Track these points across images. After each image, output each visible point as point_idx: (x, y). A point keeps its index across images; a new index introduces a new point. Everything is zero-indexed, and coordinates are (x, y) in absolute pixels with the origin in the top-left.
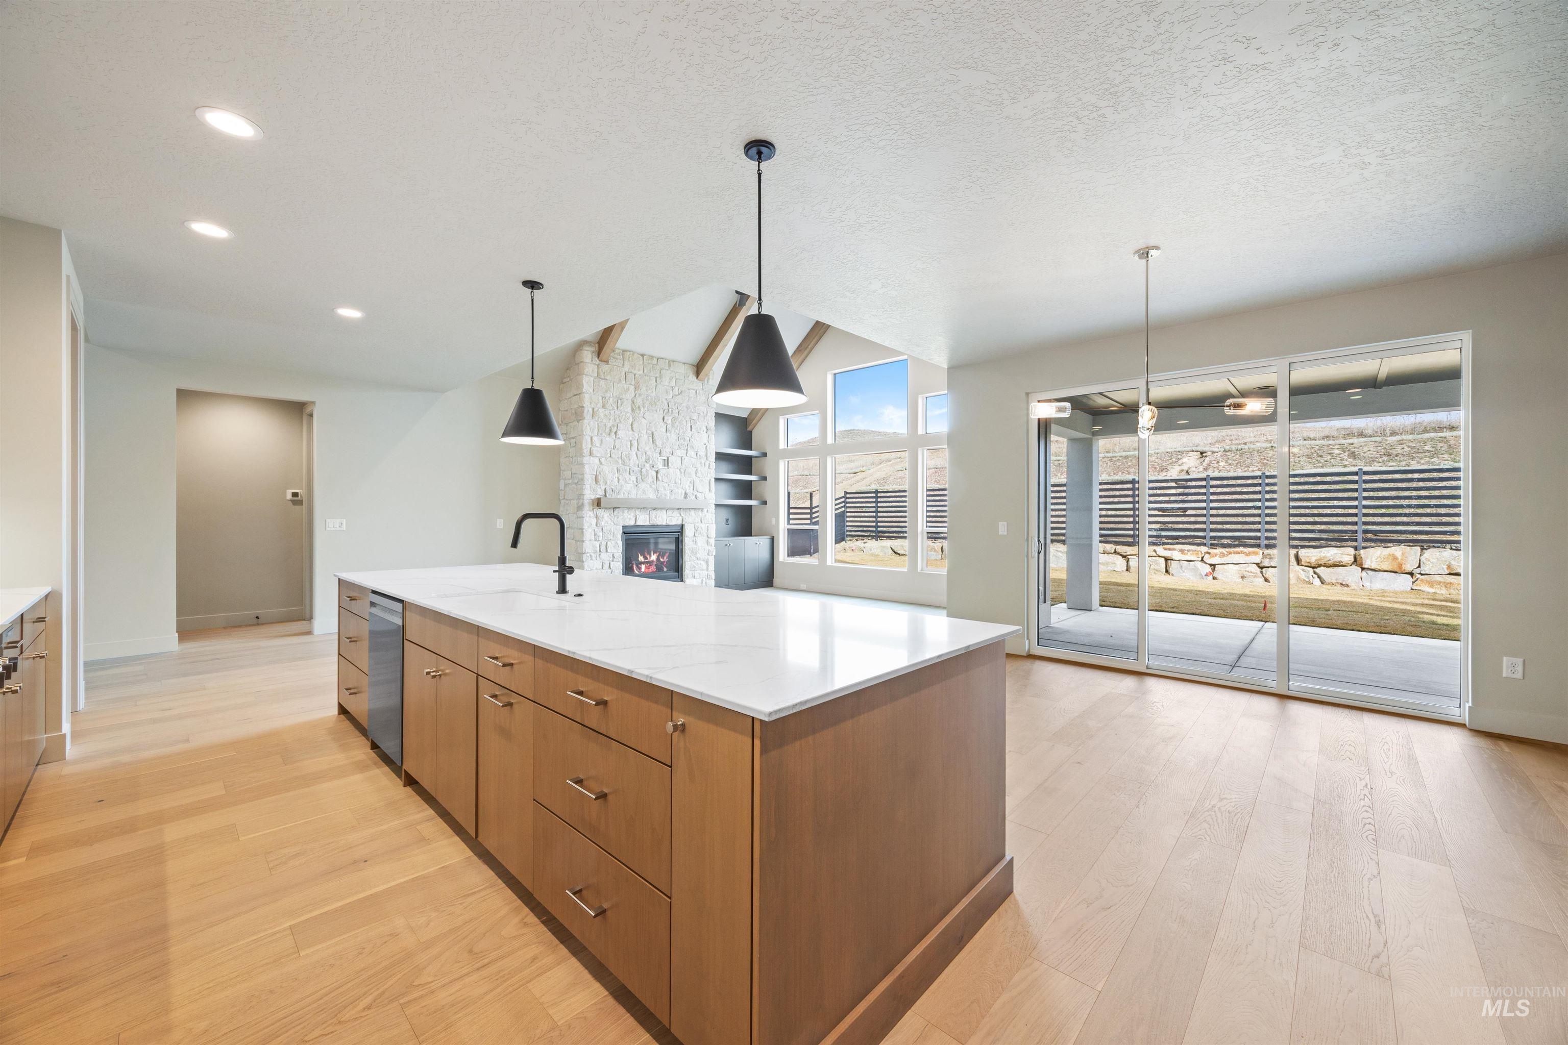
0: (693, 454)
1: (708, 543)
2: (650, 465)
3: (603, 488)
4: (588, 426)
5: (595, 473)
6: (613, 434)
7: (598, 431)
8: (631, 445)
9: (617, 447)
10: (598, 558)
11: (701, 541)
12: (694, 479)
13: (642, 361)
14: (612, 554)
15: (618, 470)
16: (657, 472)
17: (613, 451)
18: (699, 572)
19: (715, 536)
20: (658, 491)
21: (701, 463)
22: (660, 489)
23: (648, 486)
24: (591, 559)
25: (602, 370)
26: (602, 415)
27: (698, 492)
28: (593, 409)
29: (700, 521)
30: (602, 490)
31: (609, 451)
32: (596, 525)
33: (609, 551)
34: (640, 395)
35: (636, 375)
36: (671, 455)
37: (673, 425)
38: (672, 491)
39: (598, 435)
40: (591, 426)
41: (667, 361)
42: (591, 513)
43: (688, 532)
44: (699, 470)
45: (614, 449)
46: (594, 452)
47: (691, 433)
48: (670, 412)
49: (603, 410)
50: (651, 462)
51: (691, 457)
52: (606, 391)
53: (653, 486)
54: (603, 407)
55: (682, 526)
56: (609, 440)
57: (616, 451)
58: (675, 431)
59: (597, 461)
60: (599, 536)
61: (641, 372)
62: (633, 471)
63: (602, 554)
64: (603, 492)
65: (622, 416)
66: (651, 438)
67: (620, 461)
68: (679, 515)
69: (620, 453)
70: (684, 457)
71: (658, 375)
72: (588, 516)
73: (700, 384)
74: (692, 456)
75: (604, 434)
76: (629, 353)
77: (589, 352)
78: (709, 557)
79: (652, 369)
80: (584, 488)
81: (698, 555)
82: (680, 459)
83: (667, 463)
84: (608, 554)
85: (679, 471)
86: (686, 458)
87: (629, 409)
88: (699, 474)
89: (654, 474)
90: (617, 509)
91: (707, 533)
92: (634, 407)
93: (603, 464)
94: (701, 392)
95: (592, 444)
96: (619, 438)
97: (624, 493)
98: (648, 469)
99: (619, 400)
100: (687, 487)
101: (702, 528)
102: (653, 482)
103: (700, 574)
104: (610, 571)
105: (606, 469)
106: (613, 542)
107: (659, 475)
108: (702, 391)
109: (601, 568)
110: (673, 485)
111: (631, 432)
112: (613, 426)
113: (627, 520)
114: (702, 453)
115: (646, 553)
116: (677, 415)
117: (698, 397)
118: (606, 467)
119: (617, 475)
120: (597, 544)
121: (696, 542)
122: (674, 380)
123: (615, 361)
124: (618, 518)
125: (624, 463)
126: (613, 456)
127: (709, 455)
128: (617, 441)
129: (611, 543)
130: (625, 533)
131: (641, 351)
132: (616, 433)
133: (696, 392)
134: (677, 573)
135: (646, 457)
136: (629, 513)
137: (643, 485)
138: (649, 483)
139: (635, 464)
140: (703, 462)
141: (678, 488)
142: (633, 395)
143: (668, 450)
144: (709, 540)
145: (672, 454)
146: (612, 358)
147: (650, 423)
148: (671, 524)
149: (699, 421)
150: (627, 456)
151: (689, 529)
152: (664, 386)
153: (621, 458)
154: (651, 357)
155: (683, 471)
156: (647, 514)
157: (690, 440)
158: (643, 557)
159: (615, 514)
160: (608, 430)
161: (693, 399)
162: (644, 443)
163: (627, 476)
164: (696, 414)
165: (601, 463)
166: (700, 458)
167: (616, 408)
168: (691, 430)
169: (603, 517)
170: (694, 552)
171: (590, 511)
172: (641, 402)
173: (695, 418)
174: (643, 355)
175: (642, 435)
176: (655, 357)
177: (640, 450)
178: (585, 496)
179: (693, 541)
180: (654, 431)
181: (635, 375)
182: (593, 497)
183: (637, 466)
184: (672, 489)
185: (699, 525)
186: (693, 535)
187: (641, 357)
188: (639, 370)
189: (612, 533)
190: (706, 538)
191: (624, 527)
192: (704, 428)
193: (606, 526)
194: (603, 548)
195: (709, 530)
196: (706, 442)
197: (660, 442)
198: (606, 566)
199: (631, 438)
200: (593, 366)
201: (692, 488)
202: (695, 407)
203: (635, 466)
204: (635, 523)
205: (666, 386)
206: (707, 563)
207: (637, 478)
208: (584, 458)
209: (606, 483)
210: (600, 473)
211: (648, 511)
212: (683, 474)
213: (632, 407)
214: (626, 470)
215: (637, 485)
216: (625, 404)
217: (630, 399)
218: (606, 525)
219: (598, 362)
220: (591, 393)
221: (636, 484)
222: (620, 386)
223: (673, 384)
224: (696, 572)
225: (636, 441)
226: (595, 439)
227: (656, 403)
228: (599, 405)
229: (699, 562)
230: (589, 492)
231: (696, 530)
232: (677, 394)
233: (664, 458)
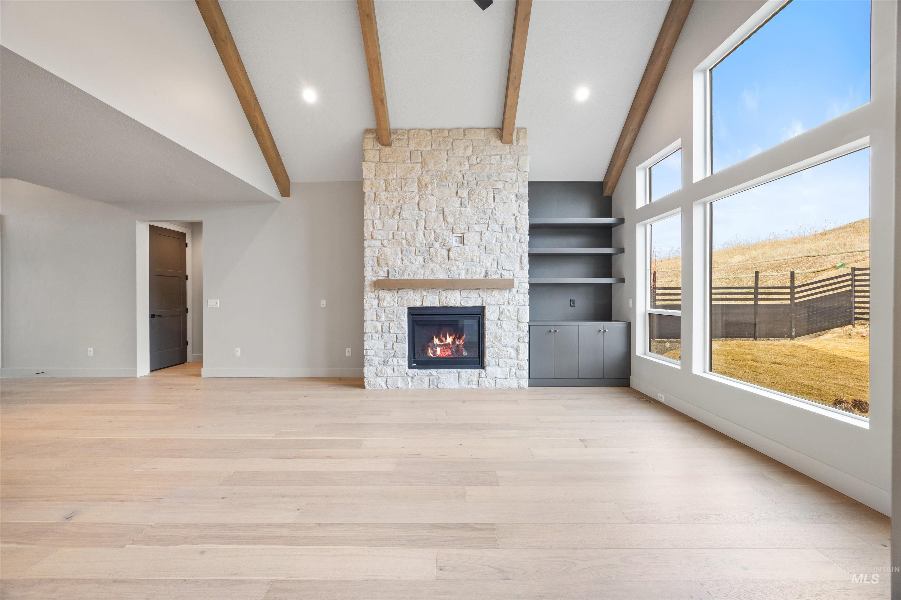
0: (497, 227)
1: (518, 327)
2: (441, 243)
3: (386, 269)
4: (368, 210)
5: (377, 256)
6: (397, 215)
7: (381, 214)
8: (417, 224)
9: (400, 227)
10: (380, 338)
11: (508, 326)
12: (499, 256)
13: (430, 137)
14: (396, 335)
15: (402, 251)
16: (449, 251)
17: (396, 232)
18: (506, 360)
19: (528, 321)
20: (449, 270)
21: (508, 237)
22: (452, 269)
23: (438, 266)
24: (372, 339)
25: (383, 154)
26: (384, 199)
27: (503, 269)
28: (375, 193)
29: (506, 303)
30: (384, 272)
31: (391, 233)
32: (378, 306)
33: (391, 332)
34: (427, 172)
35: (423, 152)
36: (466, 231)
37: (469, 199)
38: (467, 270)
39: (380, 218)
40: (371, 211)
41: (462, 131)
42: (372, 295)
43: (490, 315)
44: (505, 245)
45: (398, 230)
46: (375, 235)
47: (493, 204)
48: (465, 185)
49: (386, 193)
50: (440, 240)
51: (493, 231)
52: (389, 174)
53: (443, 266)
54: (385, 190)
55: (483, 308)
56: (392, 222)
57: (399, 232)
58: (472, 205)
59: (378, 243)
60: (380, 317)
61: (429, 148)
62: (420, 251)
63: (384, 335)
64: (386, 273)
65: (407, 196)
66: (441, 216)
67: (404, 242)
68: (478, 296)
69: (404, 233)
70: (484, 230)
71: (449, 147)
72: (369, 297)
73: (507, 147)
74: (495, 230)
75: (387, 217)
76: (414, 131)
77: (370, 140)
78: (519, 344)
79: (441, 143)
80: (365, 270)
81: (503, 341)
82: (479, 234)
83: (462, 240)
84: (391, 334)
85: (477, 247)
86: (487, 233)
87: (415, 188)
88: (505, 249)
89: (445, 252)
90: (401, 290)
91: (517, 316)
92: (420, 185)
93: (385, 245)
94: (508, 156)
95: (374, 228)
96: (403, 219)
97: (409, 274)
98: (437, 248)
99: (403, 181)
100: (489, 265)
101: (509, 311)
102: (444, 261)
103: (506, 362)
104: (393, 351)
105: (388, 251)
106: (396, 323)
107: (451, 254)
108: (510, 156)
109: (383, 347)
110: (469, 263)
111: (417, 212)
112: (397, 207)
113: (412, 302)
114: (510, 224)
115: (442, 336)
116: (474, 187)
117: (504, 163)
118: (388, 249)
119: (400, 256)
120: (379, 325)
121: (501, 326)
122: (470, 150)
123: (399, 142)
124: (402, 299)
125: (409, 244)
126: (396, 237)
127: (519, 226)
128: (401, 222)
129: (395, 324)
130: (412, 315)
131: (429, 127)
132: (399, 214)
133: (501, 157)
134: (478, 359)
135: (435, 235)
136: (415, 294)
137: (431, 265)
138: (439, 262)
139: (421, 243)
140: (511, 235)
141: (476, 266)
142: (420, 172)
143: (462, 226)
144: (520, 324)
145: (468, 230)
146: (395, 140)
147: (440, 200)
148: (467, 305)
149: (505, 190)
150: (412, 236)
151: (491, 311)
152: (457, 157)
153: (406, 239)
154: (442, 130)
155: (482, 247)
156: (437, 295)
157: (492, 213)
158: (439, 340)
159: (398, 295)
160: (391, 212)
161: (496, 166)
162: (432, 222)
163: (412, 256)
164: (500, 182)
165: (383, 246)
166: (507, 232)
167: (399, 189)
168: (494, 201)
169: (384, 299)
170: (497, 337)
171: (372, 292)
172: (429, 179)
173: (499, 187)
174: (431, 131)
175: (430, 213)
176: (446, 129)
177: (427, 229)
178: (366, 278)
179: (497, 325)
180: (444, 207)
181: (421, 153)
182: (374, 279)
183: (424, 246)
184: (469, 267)
185: (506, 307)
186: (498, 318)
187: (429, 133)
188: (426, 146)
189: (395, 314)
190: (517, 322)
191: (409, 308)
192: (513, 197)
193: (389, 307)
194: (386, 328)
195: (520, 313)
196: (516, 212)
197: (453, 219)
198: (389, 346)
199: (417, 218)
200: (374, 151)
201: (495, 265)
202: (499, 174)
203: (421, 246)
204: (422, 304)
205: (461, 157)
206: (517, 350)
207: (424, 258)
208: (366, 241)
209: (387, 265)
210: (381, 255)
211: (438, 292)
212: (483, 252)
213: (418, 185)
214: (411, 251)
215: (424, 266)
216: (410, 182)
217: (416, 177)
218: (388, 305)
219: (380, 147)
220: (372, 178)
221: (424, 264)
222: (404, 167)
223: (469, 152)
224: (500, 360)
225: (423, 222)
226: (377, 222)
227: (446, 178)
228: (380, 189)
229: (505, 349)
230: (371, 274)
231: (501, 313)
232: (475, 163)
233: (458, 235)
